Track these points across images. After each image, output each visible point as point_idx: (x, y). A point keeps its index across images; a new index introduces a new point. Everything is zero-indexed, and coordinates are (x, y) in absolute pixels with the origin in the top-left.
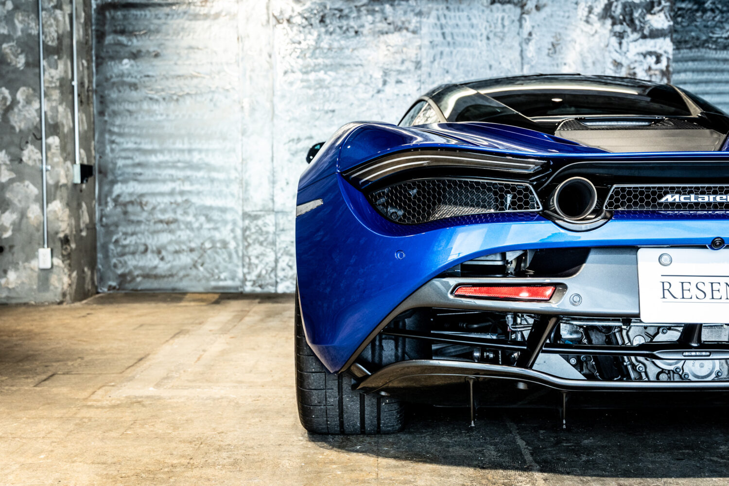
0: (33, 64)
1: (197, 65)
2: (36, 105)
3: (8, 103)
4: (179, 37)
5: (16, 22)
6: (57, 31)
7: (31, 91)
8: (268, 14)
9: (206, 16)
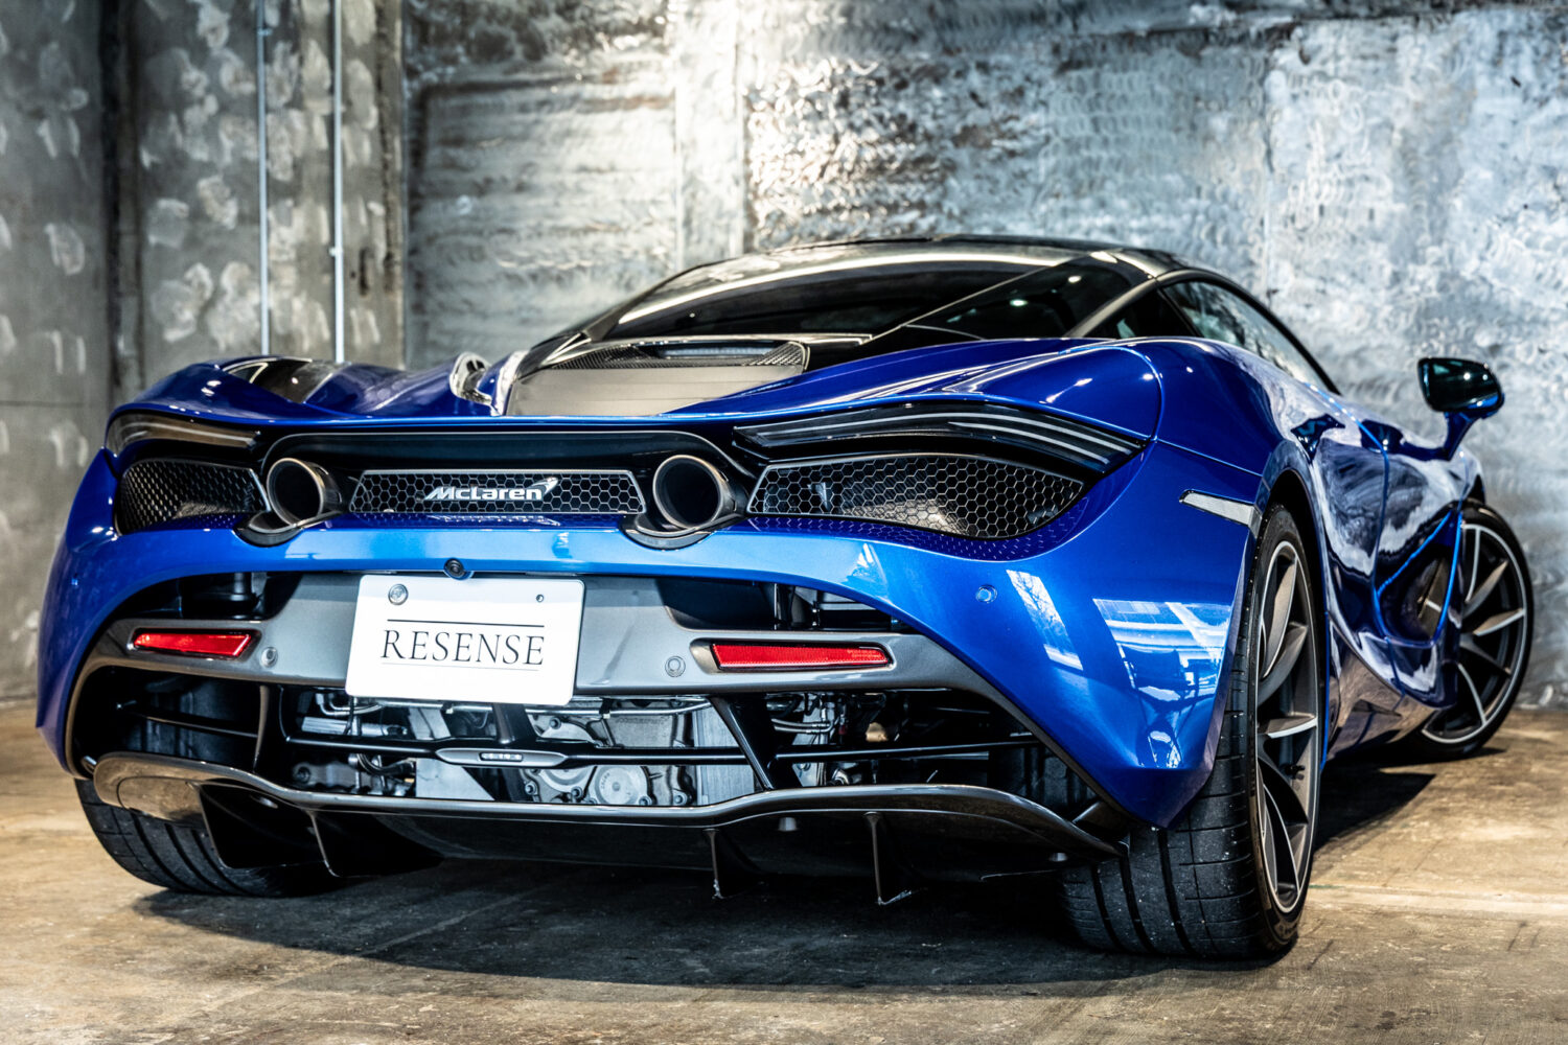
0: (249, 218)
1: (595, 205)
2: (253, 298)
3: (208, 294)
4: (563, 150)
5: (223, 137)
6: (292, 153)
7: (246, 270)
8: (735, 95)
9: (615, 104)
